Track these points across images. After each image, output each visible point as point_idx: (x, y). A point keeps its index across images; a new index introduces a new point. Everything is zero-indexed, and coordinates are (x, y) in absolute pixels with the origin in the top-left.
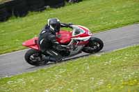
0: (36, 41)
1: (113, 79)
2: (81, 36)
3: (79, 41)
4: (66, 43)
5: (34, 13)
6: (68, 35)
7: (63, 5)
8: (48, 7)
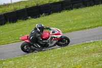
0: (28, 37)
1: (67, 64)
2: (56, 35)
3: (55, 37)
4: (46, 39)
5: (21, 20)
6: (48, 34)
7: (39, 17)
8: (30, 17)
